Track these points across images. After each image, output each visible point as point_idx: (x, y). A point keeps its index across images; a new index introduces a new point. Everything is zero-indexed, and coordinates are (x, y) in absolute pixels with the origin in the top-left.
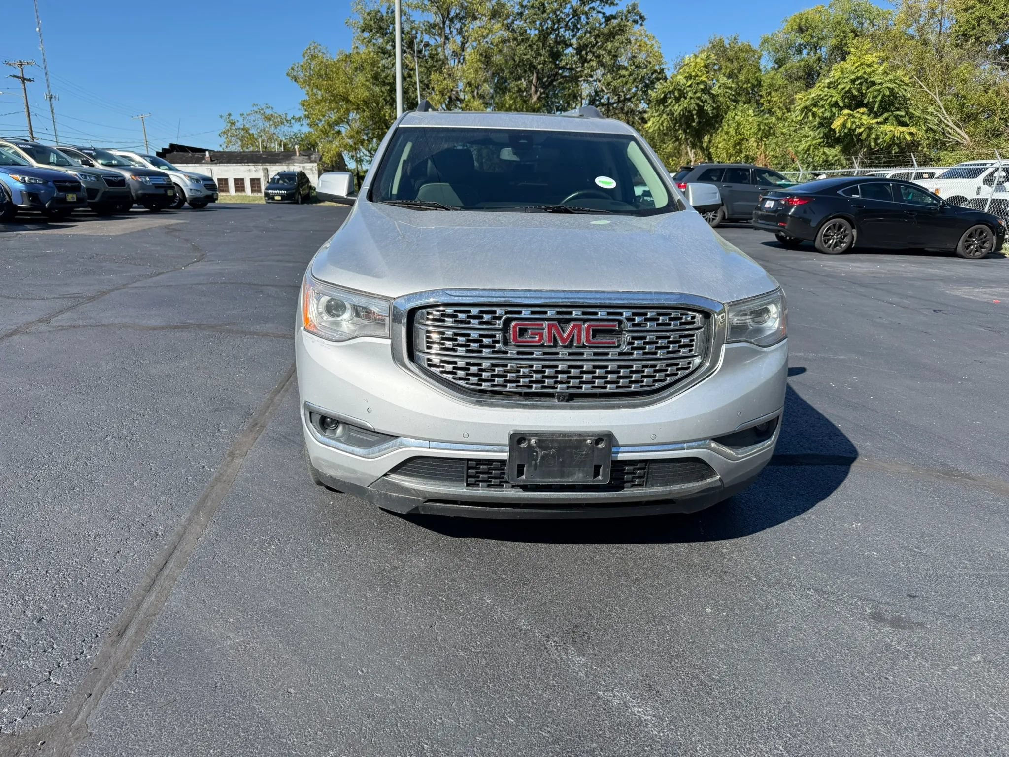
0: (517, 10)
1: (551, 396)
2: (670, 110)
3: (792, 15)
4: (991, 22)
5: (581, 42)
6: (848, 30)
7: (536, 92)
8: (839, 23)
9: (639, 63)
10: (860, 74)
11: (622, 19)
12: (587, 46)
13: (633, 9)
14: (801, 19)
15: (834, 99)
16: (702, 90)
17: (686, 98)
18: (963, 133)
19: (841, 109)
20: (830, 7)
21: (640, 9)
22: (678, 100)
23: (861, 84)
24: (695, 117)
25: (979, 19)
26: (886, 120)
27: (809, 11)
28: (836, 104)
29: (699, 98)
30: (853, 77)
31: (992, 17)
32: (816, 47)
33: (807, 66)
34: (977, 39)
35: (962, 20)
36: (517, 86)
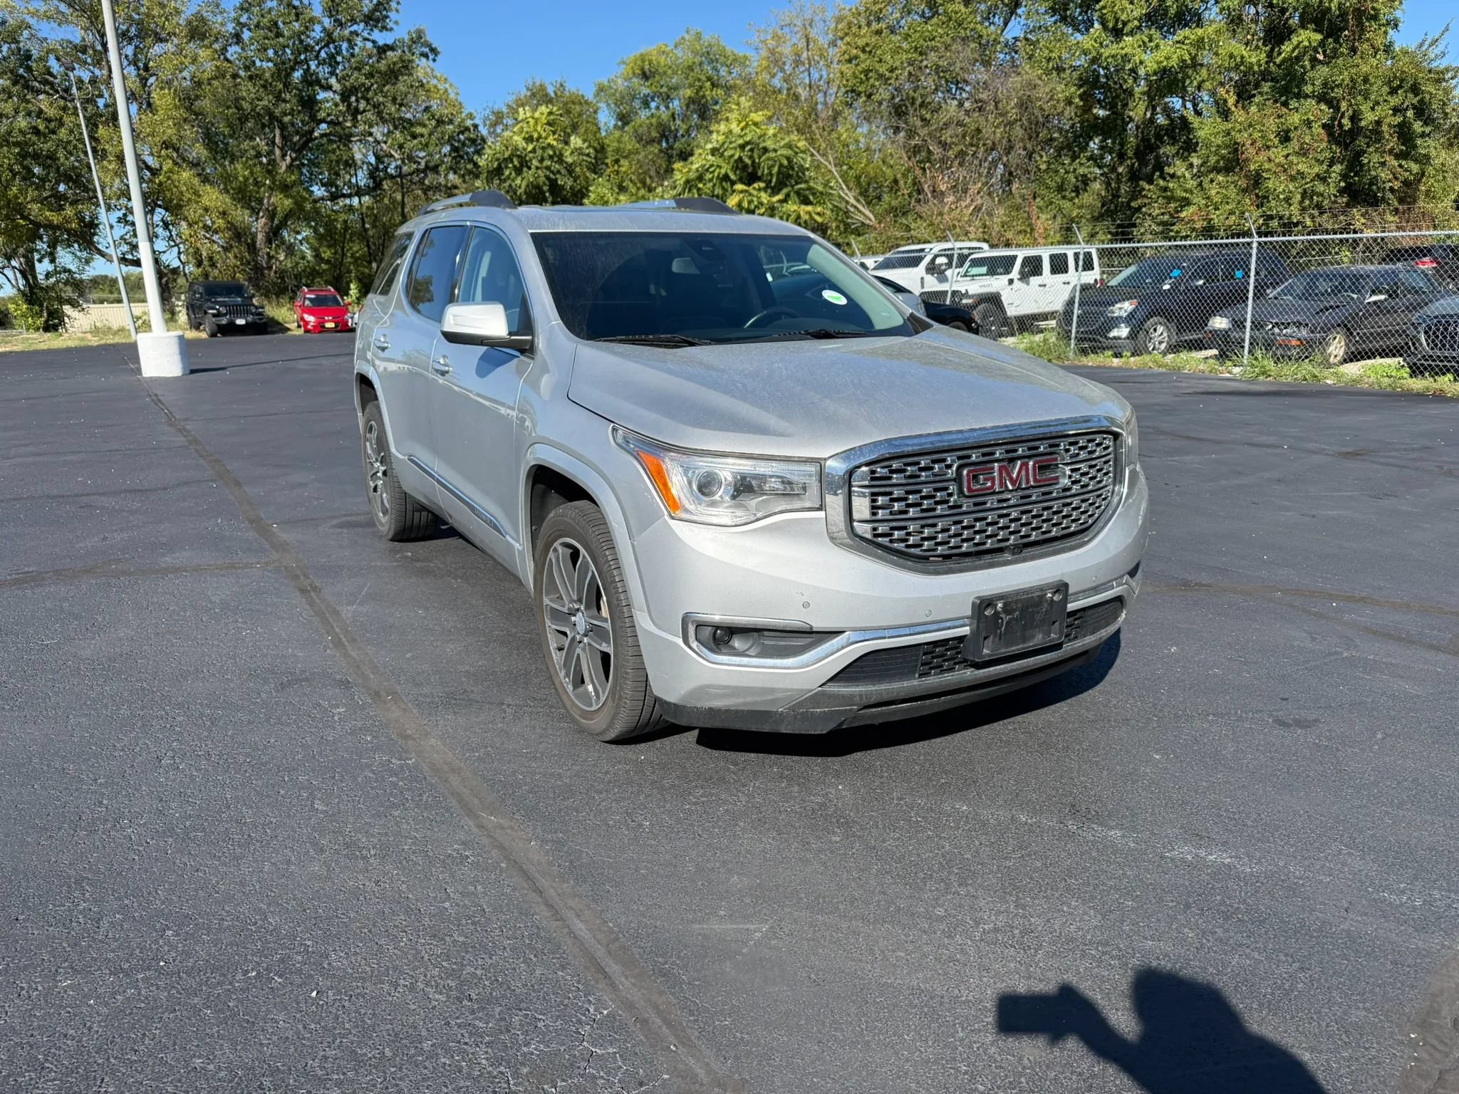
0: (230, 27)
1: (1001, 550)
2: (510, 186)
3: (631, 56)
4: (881, 76)
5: (347, 83)
6: (704, 78)
7: (284, 156)
8: (691, 68)
9: (441, 116)
10: (748, 139)
11: (404, 52)
12: (356, 90)
13: (418, 38)
14: (643, 61)
15: (723, 171)
16: (551, 157)
17: (529, 168)
18: (867, 212)
19: (733, 183)
20: (676, 47)
21: (430, 37)
22: (519, 171)
23: (752, 150)
24: (547, 194)
25: (867, 72)
26: (788, 196)
27: (649, 48)
28: (726, 178)
29: (548, 168)
30: (741, 141)
31: (881, 71)
32: (667, 98)
33: (660, 124)
34: (869, 96)
35: (849, 73)
36: (253, 148)
